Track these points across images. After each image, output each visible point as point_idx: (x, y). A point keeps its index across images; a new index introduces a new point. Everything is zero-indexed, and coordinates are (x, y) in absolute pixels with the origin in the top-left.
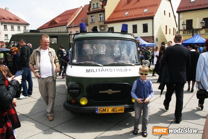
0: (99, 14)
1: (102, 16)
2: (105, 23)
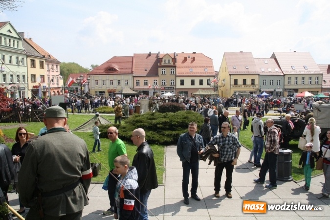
0: (170, 68)
1: (172, 70)
2: (176, 76)
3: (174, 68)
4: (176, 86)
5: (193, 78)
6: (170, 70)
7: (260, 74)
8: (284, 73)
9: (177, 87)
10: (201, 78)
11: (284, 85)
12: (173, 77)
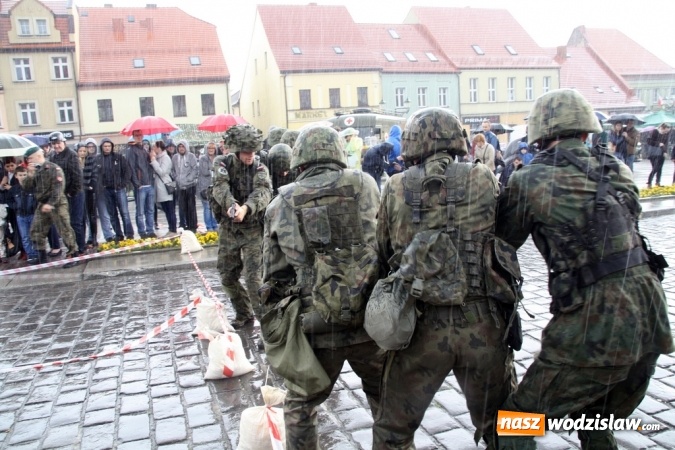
0: (52, 55)
1: (61, 64)
2: (79, 86)
3: (67, 55)
4: (80, 124)
5: (146, 92)
6: (52, 65)
7: (385, 70)
8: (458, 65)
9: (86, 130)
10: (178, 90)
11: (460, 104)
12: (66, 91)
